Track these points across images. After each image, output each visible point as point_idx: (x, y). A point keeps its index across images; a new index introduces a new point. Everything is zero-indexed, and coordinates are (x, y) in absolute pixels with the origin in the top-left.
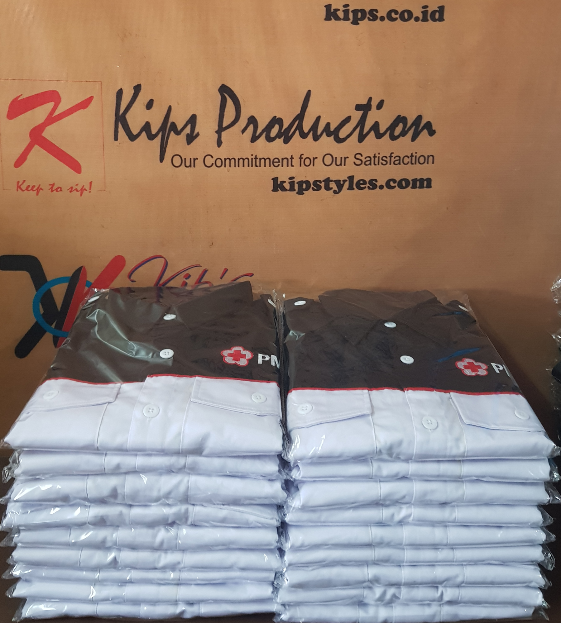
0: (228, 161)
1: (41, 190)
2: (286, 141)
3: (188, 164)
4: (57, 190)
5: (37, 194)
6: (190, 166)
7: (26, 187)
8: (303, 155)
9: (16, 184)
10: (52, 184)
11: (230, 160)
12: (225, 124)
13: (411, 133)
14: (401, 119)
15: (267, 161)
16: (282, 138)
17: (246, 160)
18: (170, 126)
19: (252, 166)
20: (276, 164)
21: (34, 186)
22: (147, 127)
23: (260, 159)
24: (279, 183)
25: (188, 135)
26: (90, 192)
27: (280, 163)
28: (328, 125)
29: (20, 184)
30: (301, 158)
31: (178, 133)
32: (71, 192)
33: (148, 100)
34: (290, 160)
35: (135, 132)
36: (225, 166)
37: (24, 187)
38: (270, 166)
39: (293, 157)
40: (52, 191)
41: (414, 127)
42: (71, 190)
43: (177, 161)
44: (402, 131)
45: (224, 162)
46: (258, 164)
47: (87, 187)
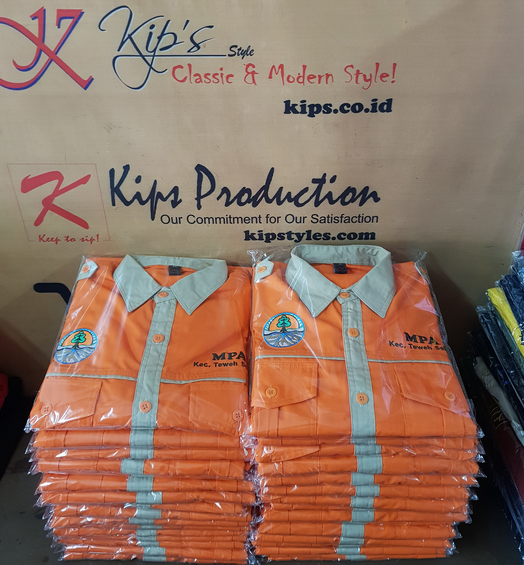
0: (207, 220)
1: (59, 241)
2: (255, 205)
3: (174, 221)
4: (71, 240)
5: (56, 244)
6: (177, 223)
7: (46, 239)
8: (269, 215)
9: (38, 237)
10: (67, 236)
11: (209, 219)
12: (202, 194)
13: (359, 199)
14: (350, 190)
15: (240, 219)
16: (252, 203)
17: (222, 219)
18: (157, 194)
19: (227, 223)
20: (247, 222)
21: (53, 238)
22: (138, 196)
23: (234, 218)
24: (250, 234)
25: (172, 201)
26: (98, 241)
27: (251, 221)
28: (289, 194)
29: (41, 237)
30: (267, 217)
31: (164, 200)
32: (82, 241)
33: (137, 176)
34: (258, 219)
35: (129, 199)
36: (205, 223)
37: (45, 239)
38: (242, 223)
39: (261, 216)
40: (68, 241)
41: (362, 195)
42: (83, 240)
43: (165, 219)
44: (351, 199)
45: (204, 220)
46: (232, 221)
47: (95, 238)
